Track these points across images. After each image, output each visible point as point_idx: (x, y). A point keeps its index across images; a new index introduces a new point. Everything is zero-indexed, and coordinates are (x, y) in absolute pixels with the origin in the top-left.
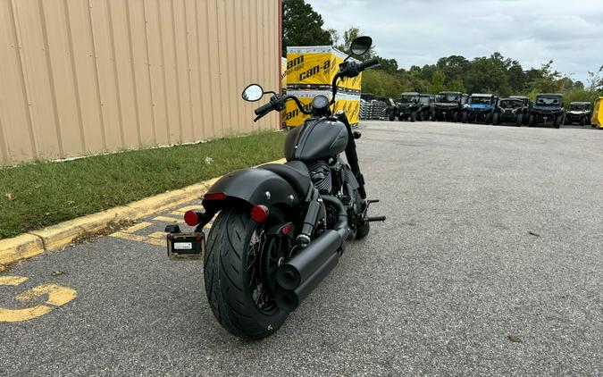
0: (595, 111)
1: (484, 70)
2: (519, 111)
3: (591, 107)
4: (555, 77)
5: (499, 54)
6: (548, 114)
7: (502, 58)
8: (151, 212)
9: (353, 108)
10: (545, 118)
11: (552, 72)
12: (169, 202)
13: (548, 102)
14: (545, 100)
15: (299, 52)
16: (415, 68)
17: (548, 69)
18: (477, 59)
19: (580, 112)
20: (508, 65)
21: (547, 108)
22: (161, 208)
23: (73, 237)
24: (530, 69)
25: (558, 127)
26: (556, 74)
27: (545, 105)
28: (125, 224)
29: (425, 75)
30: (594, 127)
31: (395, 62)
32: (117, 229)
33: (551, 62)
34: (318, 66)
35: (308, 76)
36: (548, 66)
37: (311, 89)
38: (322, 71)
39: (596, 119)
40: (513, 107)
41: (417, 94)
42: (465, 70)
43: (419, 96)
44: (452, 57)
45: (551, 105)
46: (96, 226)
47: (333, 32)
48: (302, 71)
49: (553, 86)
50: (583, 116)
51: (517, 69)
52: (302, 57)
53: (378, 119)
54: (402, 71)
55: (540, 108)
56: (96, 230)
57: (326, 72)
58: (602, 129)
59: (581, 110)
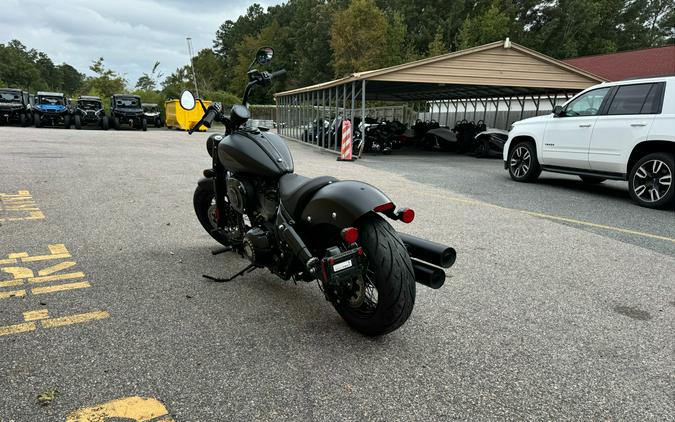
0: (168, 113)
2: (102, 114)
3: (162, 109)
4: (109, 76)
5: (19, 43)
6: (131, 115)
7: (24, 47)
10: (131, 120)
11: (106, 71)
13: (128, 103)
14: (123, 102)
17: (101, 67)
19: (153, 114)
20: (34, 56)
21: (129, 110)
24: (61, 64)
25: (145, 130)
26: (110, 72)
27: (124, 106)
30: (170, 128)
33: (102, 59)
36: (100, 64)
40: (94, 108)
45: (129, 107)
50: (158, 118)
51: (45, 63)
55: (122, 109)
58: (184, 130)
59: (152, 112)
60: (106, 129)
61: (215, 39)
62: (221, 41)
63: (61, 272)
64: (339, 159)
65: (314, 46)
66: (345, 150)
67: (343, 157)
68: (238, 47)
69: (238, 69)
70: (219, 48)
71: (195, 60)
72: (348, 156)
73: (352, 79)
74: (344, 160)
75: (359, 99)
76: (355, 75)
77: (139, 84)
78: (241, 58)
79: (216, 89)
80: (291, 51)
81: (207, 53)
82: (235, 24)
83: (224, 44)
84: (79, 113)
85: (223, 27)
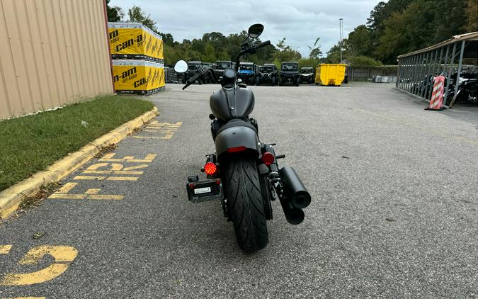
0: (317, 74)
1: (237, 44)
2: (272, 75)
3: (314, 71)
4: (288, 50)
5: (246, 32)
6: (290, 76)
8: (67, 173)
9: (160, 74)
10: (290, 79)
11: (286, 47)
12: (76, 163)
13: (290, 68)
14: (287, 67)
15: (113, 27)
16: (186, 41)
17: (283, 44)
18: (231, 35)
19: (308, 75)
21: (290, 72)
22: (73, 169)
23: (18, 204)
25: (297, 86)
26: (288, 47)
27: (287, 70)
28: (53, 187)
29: (195, 47)
30: (317, 84)
31: (171, 36)
32: (51, 192)
33: (284, 39)
34: (132, 40)
35: (124, 48)
36: (283, 42)
37: (128, 58)
38: (136, 43)
39: (319, 79)
40: (268, 72)
41: (200, 62)
42: (224, 43)
43: (202, 64)
44: (213, 33)
45: (290, 70)
46: (32, 191)
47: (119, 9)
48: (118, 43)
49: (287, 57)
50: (310, 77)
52: (117, 31)
53: (172, 82)
54: (177, 43)
55: (286, 72)
56: (33, 194)
57: (139, 45)
58: (324, 85)
59: (308, 73)
60: (273, 85)
61: (369, 17)
62: (373, 18)
63: (134, 170)
64: (428, 109)
65: (452, 15)
66: (434, 101)
67: (431, 107)
68: (385, 22)
69: (382, 39)
70: (371, 24)
71: (351, 34)
72: (437, 105)
73: (453, 41)
74: (432, 110)
75: (458, 58)
76: (456, 37)
77: (312, 54)
78: (387, 30)
79: (358, 55)
80: (431, 21)
81: (361, 28)
82: (386, 4)
83: (375, 20)
84: (260, 75)
85: (376, 8)
